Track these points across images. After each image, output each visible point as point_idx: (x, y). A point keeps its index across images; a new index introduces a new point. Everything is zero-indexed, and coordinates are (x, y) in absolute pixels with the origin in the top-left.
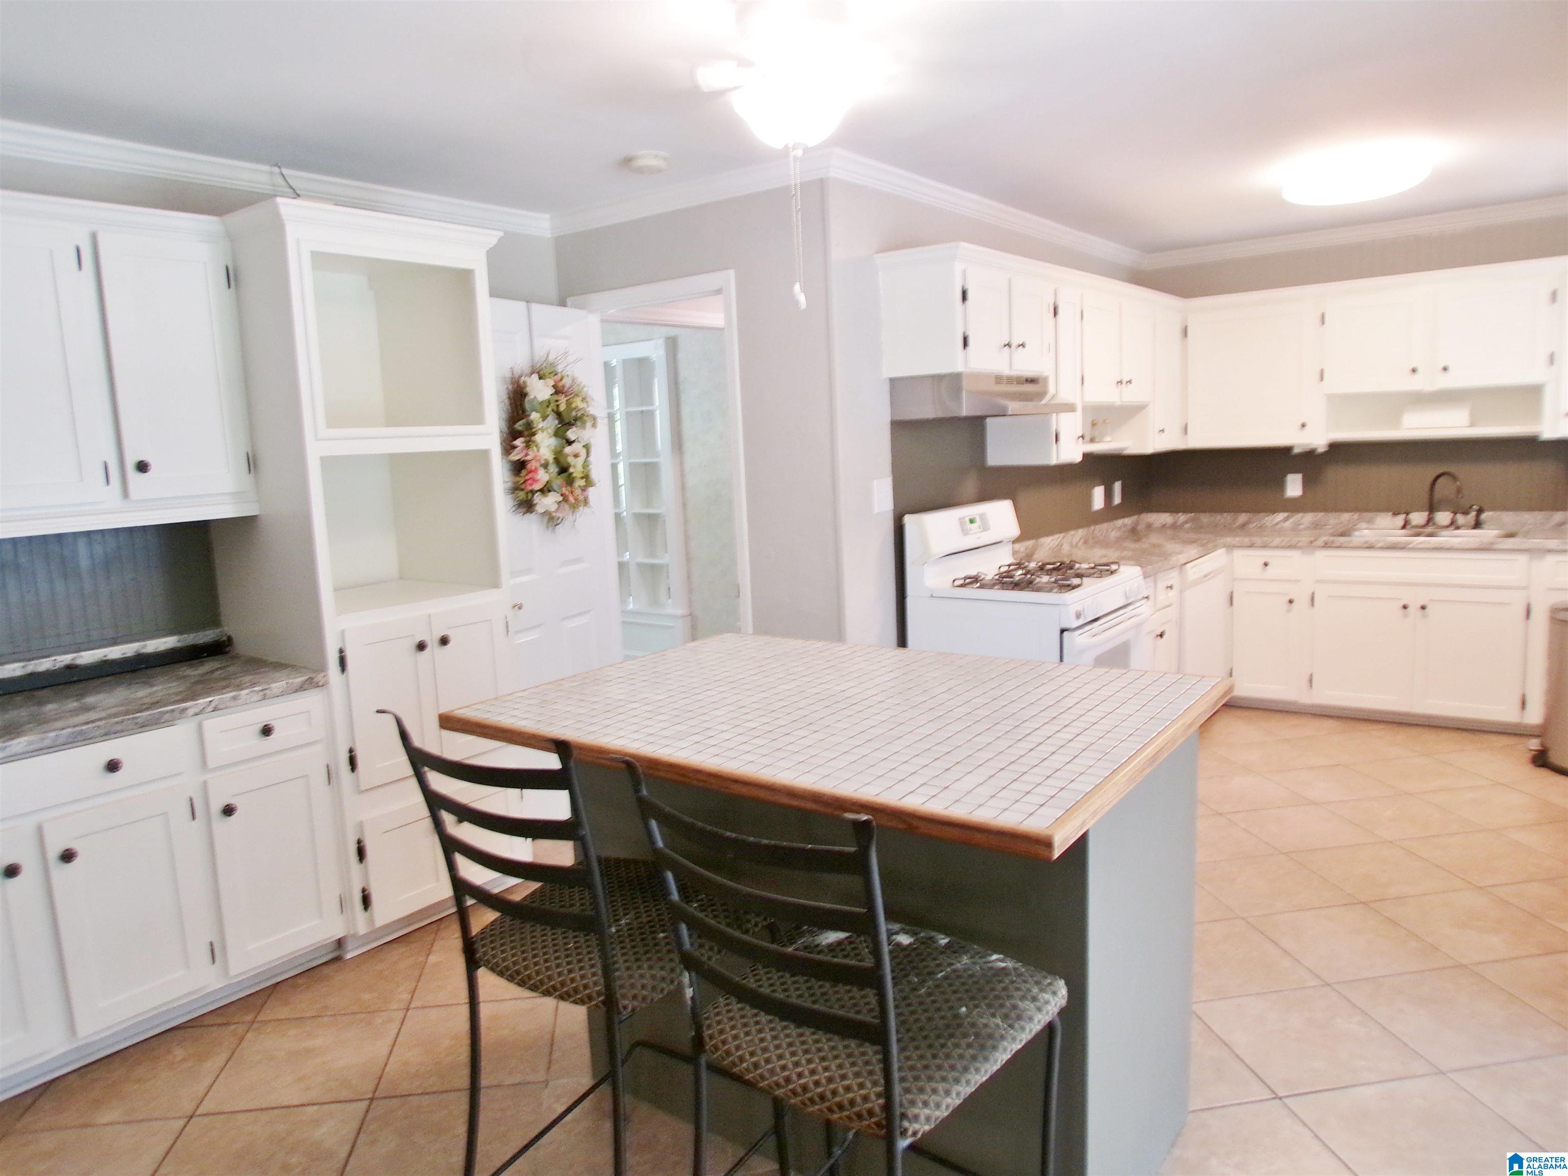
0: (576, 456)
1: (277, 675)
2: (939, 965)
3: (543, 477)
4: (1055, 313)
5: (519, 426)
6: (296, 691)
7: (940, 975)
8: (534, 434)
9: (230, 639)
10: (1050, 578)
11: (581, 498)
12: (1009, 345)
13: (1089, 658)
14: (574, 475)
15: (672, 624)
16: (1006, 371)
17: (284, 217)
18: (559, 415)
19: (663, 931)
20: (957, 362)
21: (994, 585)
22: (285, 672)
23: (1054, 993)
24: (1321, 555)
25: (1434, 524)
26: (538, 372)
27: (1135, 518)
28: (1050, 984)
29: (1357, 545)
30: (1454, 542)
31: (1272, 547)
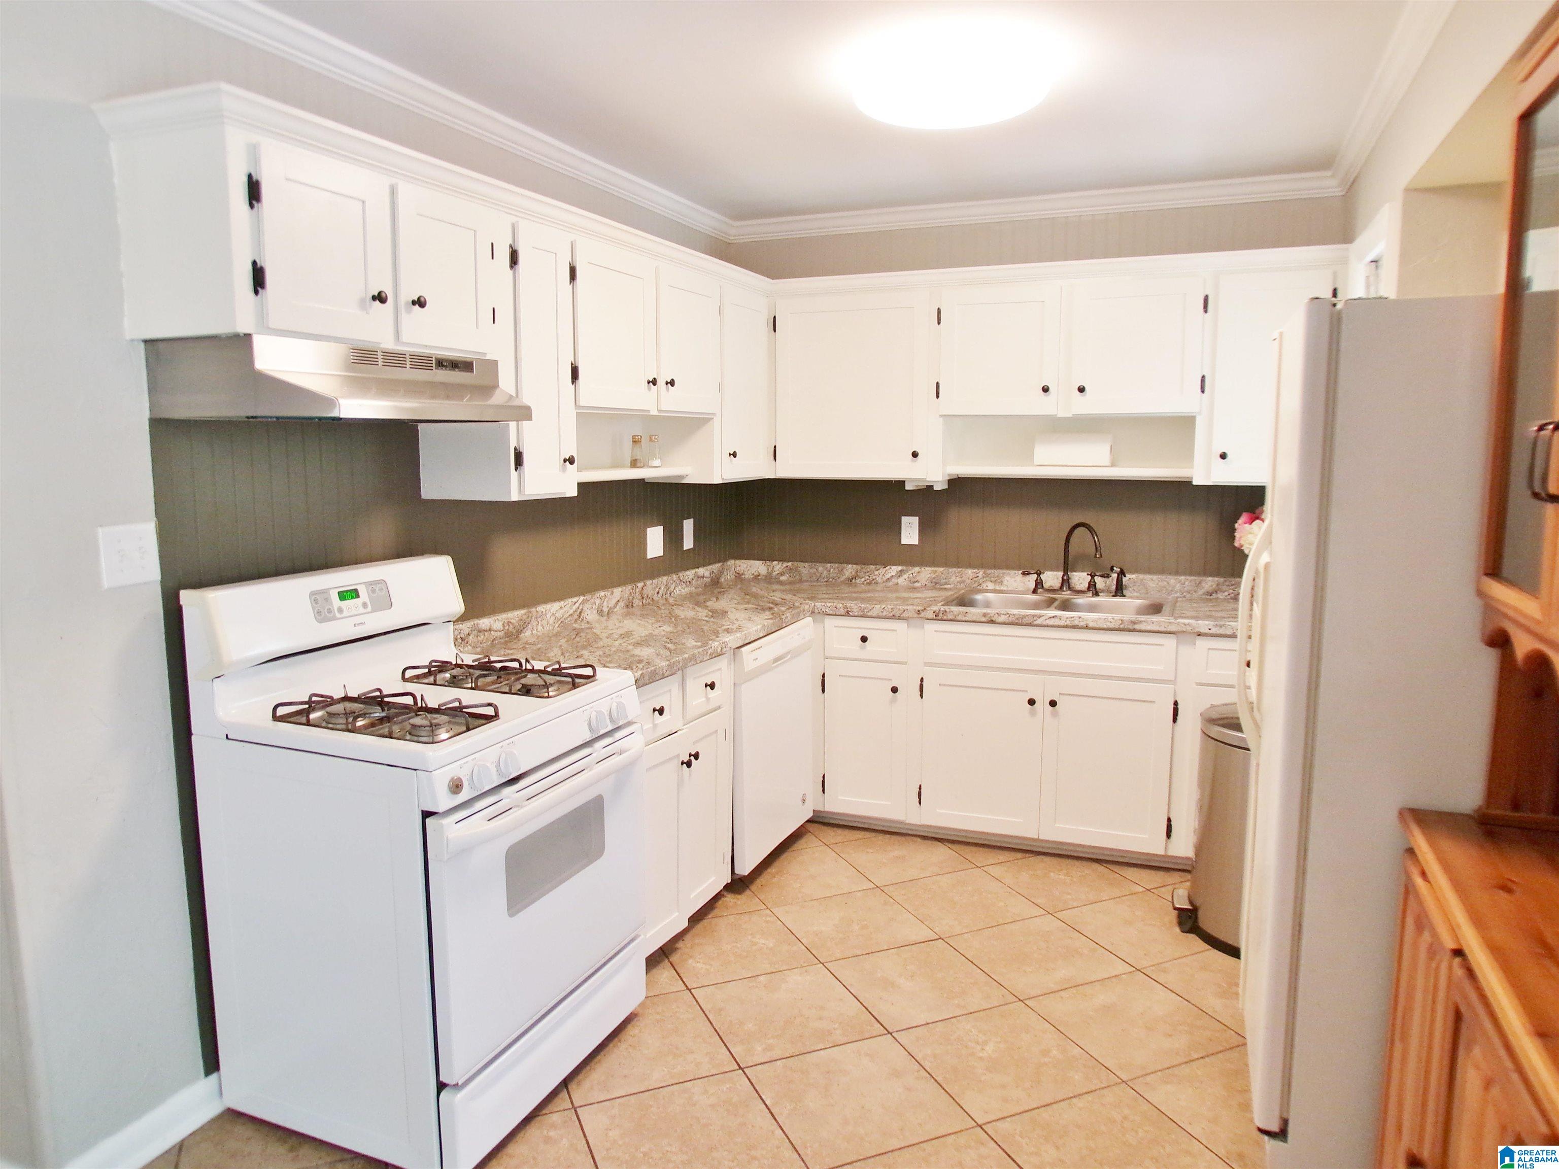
4: (513, 262)
16: (388, 343)
24: (932, 627)
25: (1070, 588)
27: (716, 567)
29: (974, 618)
30: (1090, 617)
31: (871, 617)
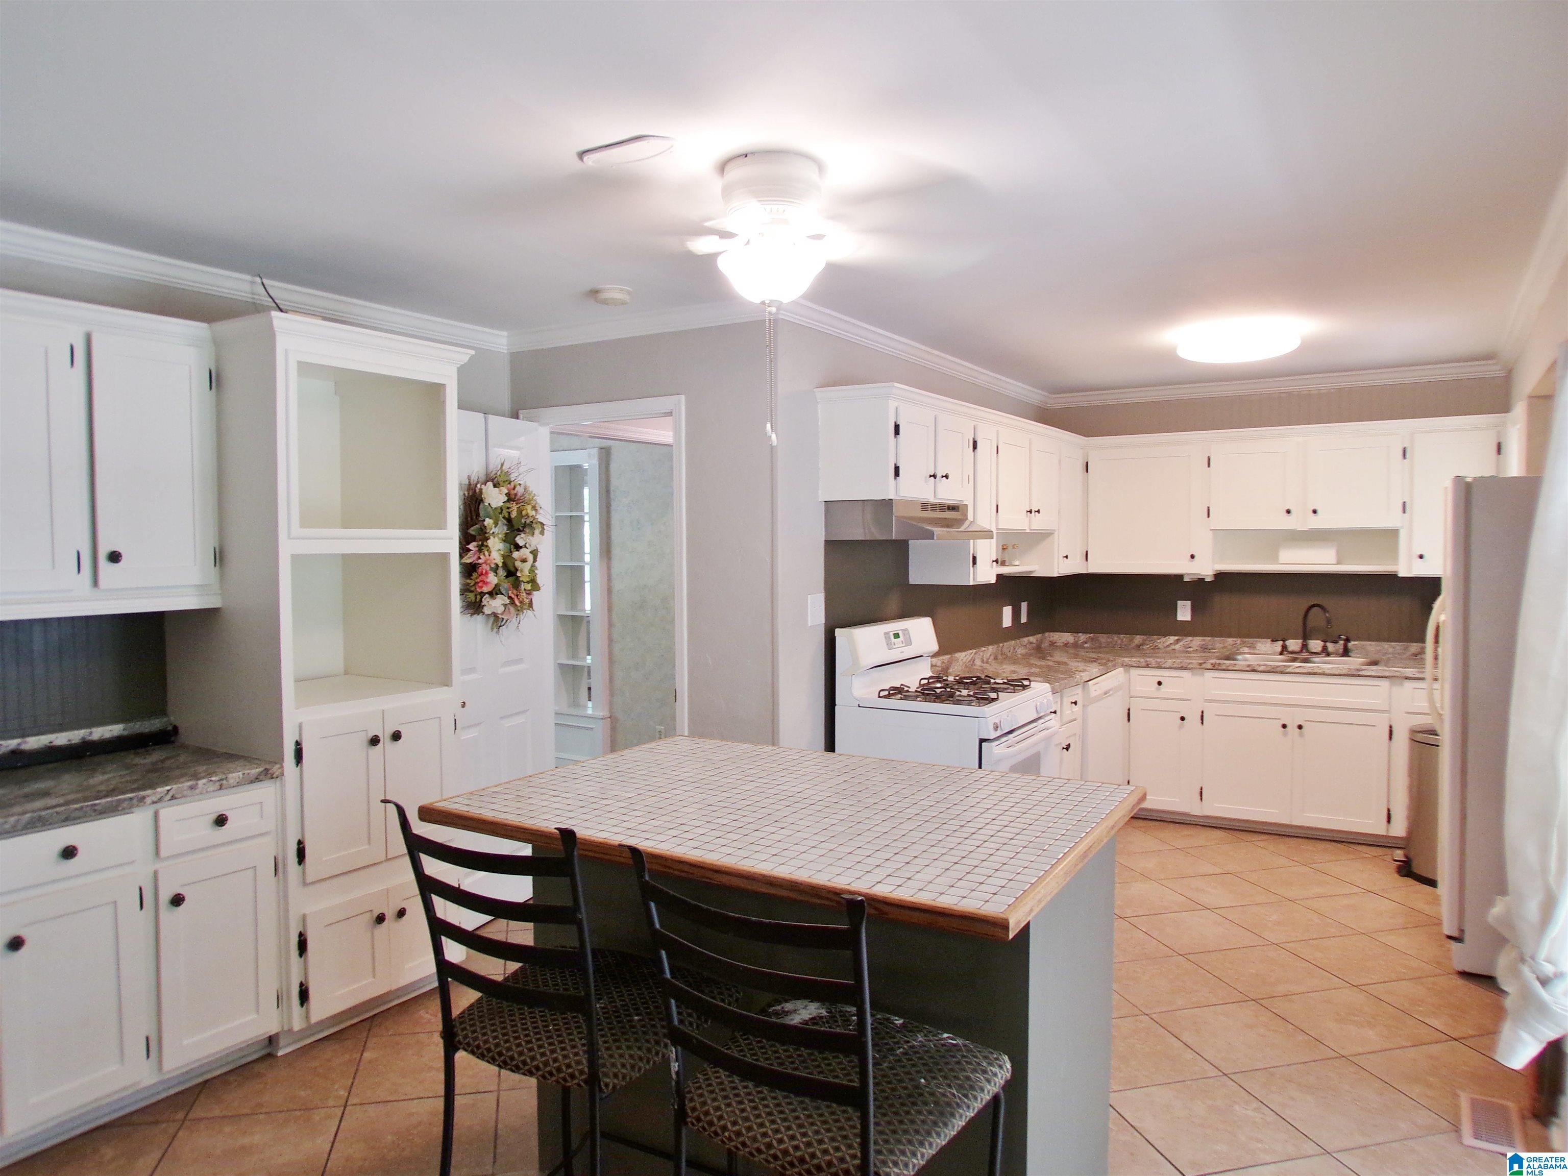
0: (524, 561)
1: (231, 765)
2: (897, 1043)
3: (493, 579)
4: (975, 447)
5: (472, 531)
6: (252, 782)
7: (898, 1052)
8: (488, 539)
9: (176, 729)
10: (969, 692)
11: (527, 601)
12: (934, 476)
13: (1005, 766)
14: (521, 579)
15: (592, 727)
16: (932, 500)
17: (276, 329)
18: (509, 520)
19: (637, 1015)
20: (888, 490)
21: (917, 697)
22: (241, 762)
23: (1001, 1067)
24: (1210, 675)
25: (1308, 651)
26: (492, 480)
27: (1039, 636)
28: (997, 1059)
29: (1241, 668)
30: (1326, 667)
31: (1165, 668)
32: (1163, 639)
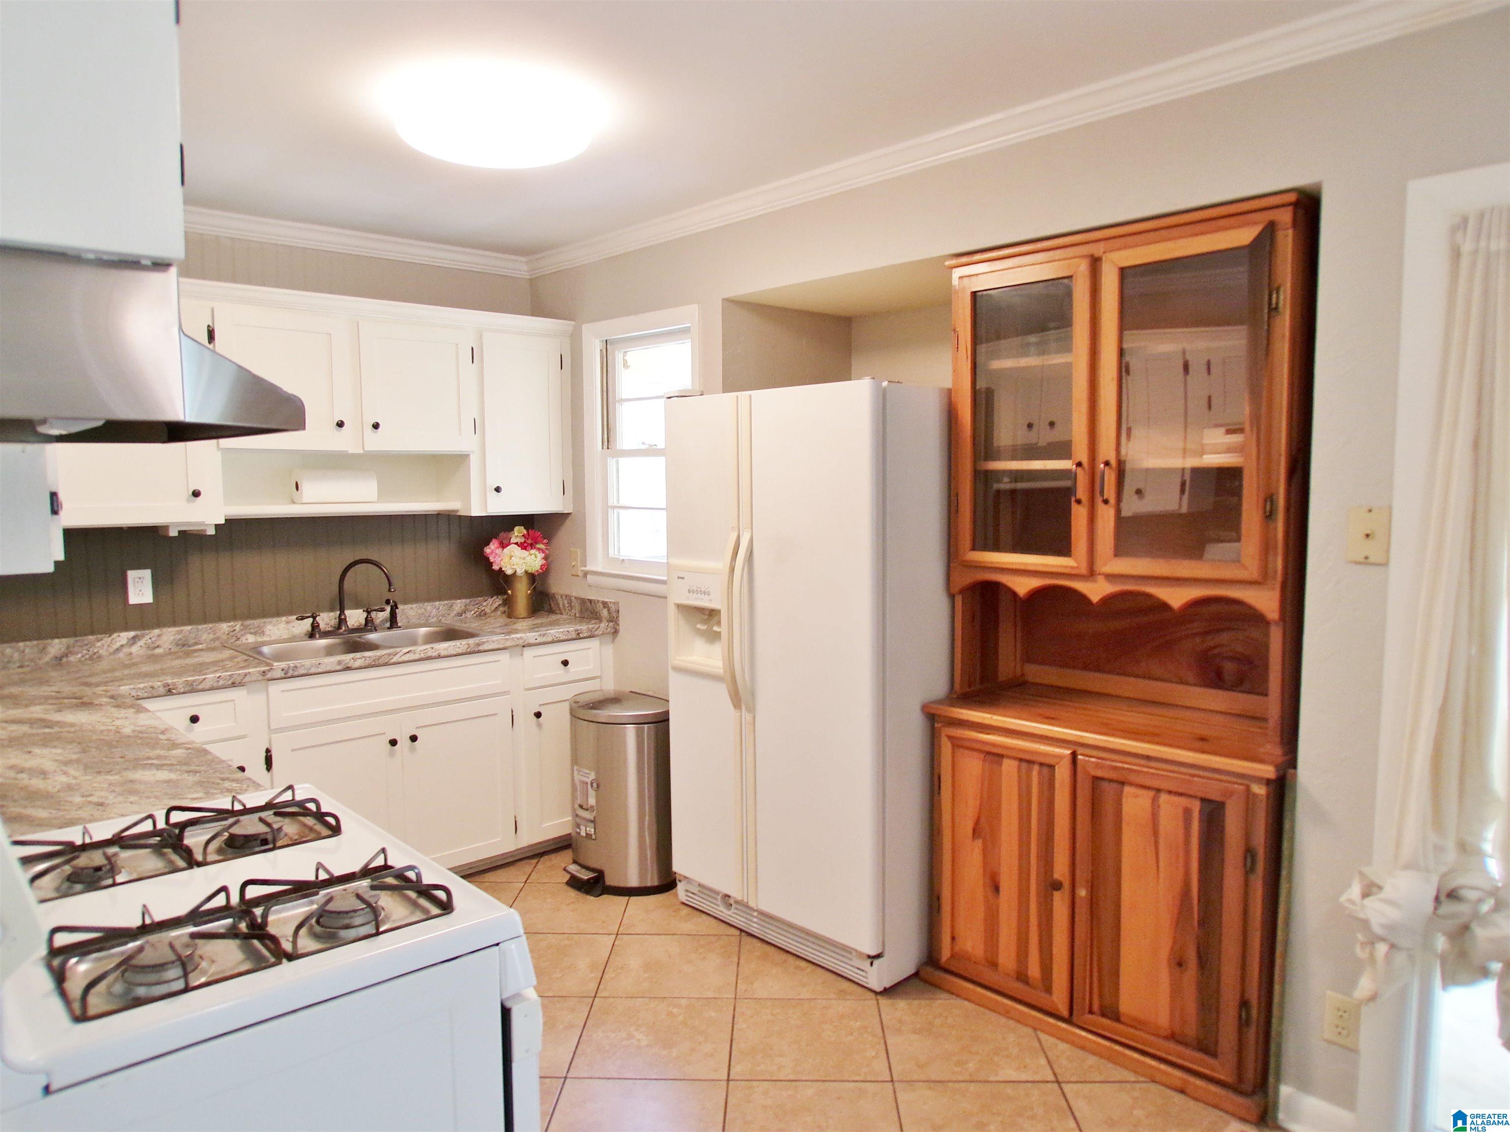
25: (347, 627)
31: (203, 690)
32: (107, 640)
